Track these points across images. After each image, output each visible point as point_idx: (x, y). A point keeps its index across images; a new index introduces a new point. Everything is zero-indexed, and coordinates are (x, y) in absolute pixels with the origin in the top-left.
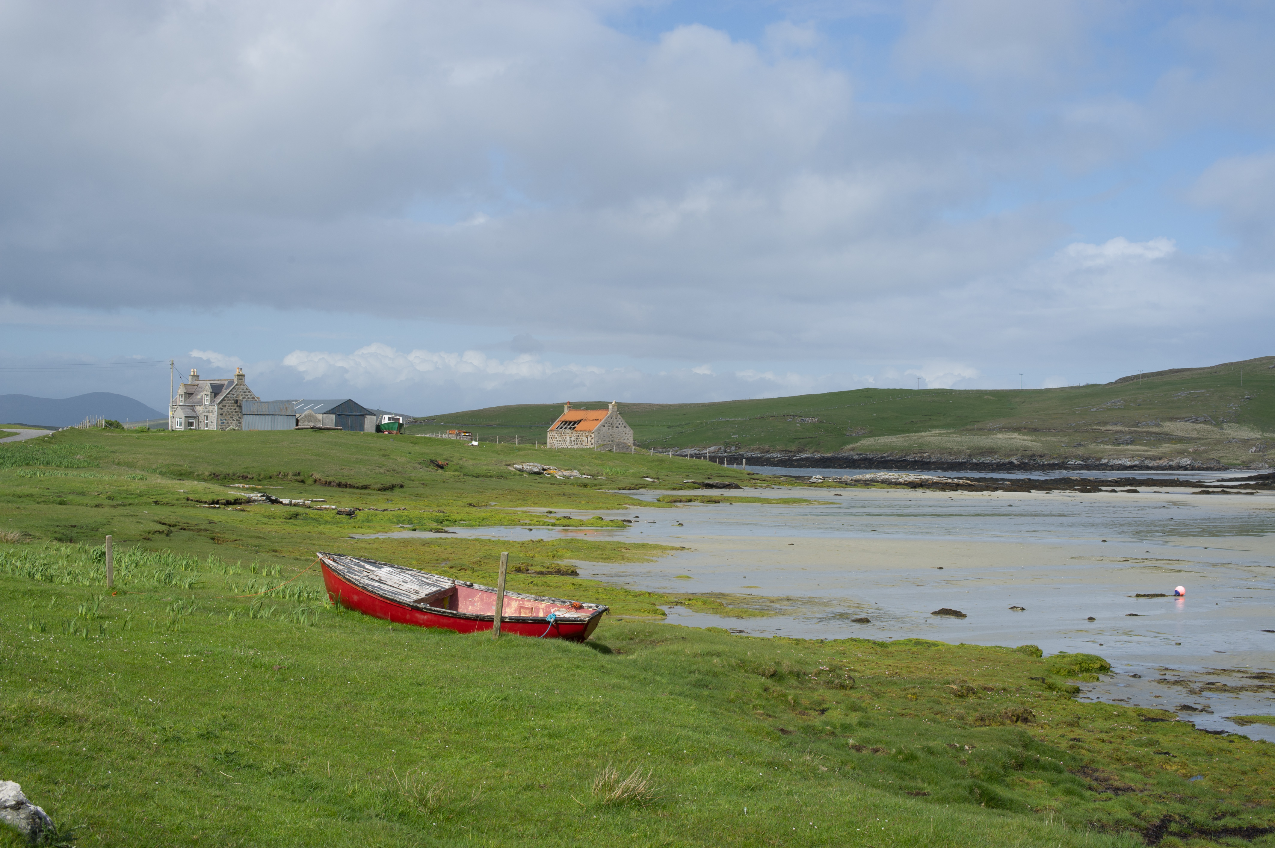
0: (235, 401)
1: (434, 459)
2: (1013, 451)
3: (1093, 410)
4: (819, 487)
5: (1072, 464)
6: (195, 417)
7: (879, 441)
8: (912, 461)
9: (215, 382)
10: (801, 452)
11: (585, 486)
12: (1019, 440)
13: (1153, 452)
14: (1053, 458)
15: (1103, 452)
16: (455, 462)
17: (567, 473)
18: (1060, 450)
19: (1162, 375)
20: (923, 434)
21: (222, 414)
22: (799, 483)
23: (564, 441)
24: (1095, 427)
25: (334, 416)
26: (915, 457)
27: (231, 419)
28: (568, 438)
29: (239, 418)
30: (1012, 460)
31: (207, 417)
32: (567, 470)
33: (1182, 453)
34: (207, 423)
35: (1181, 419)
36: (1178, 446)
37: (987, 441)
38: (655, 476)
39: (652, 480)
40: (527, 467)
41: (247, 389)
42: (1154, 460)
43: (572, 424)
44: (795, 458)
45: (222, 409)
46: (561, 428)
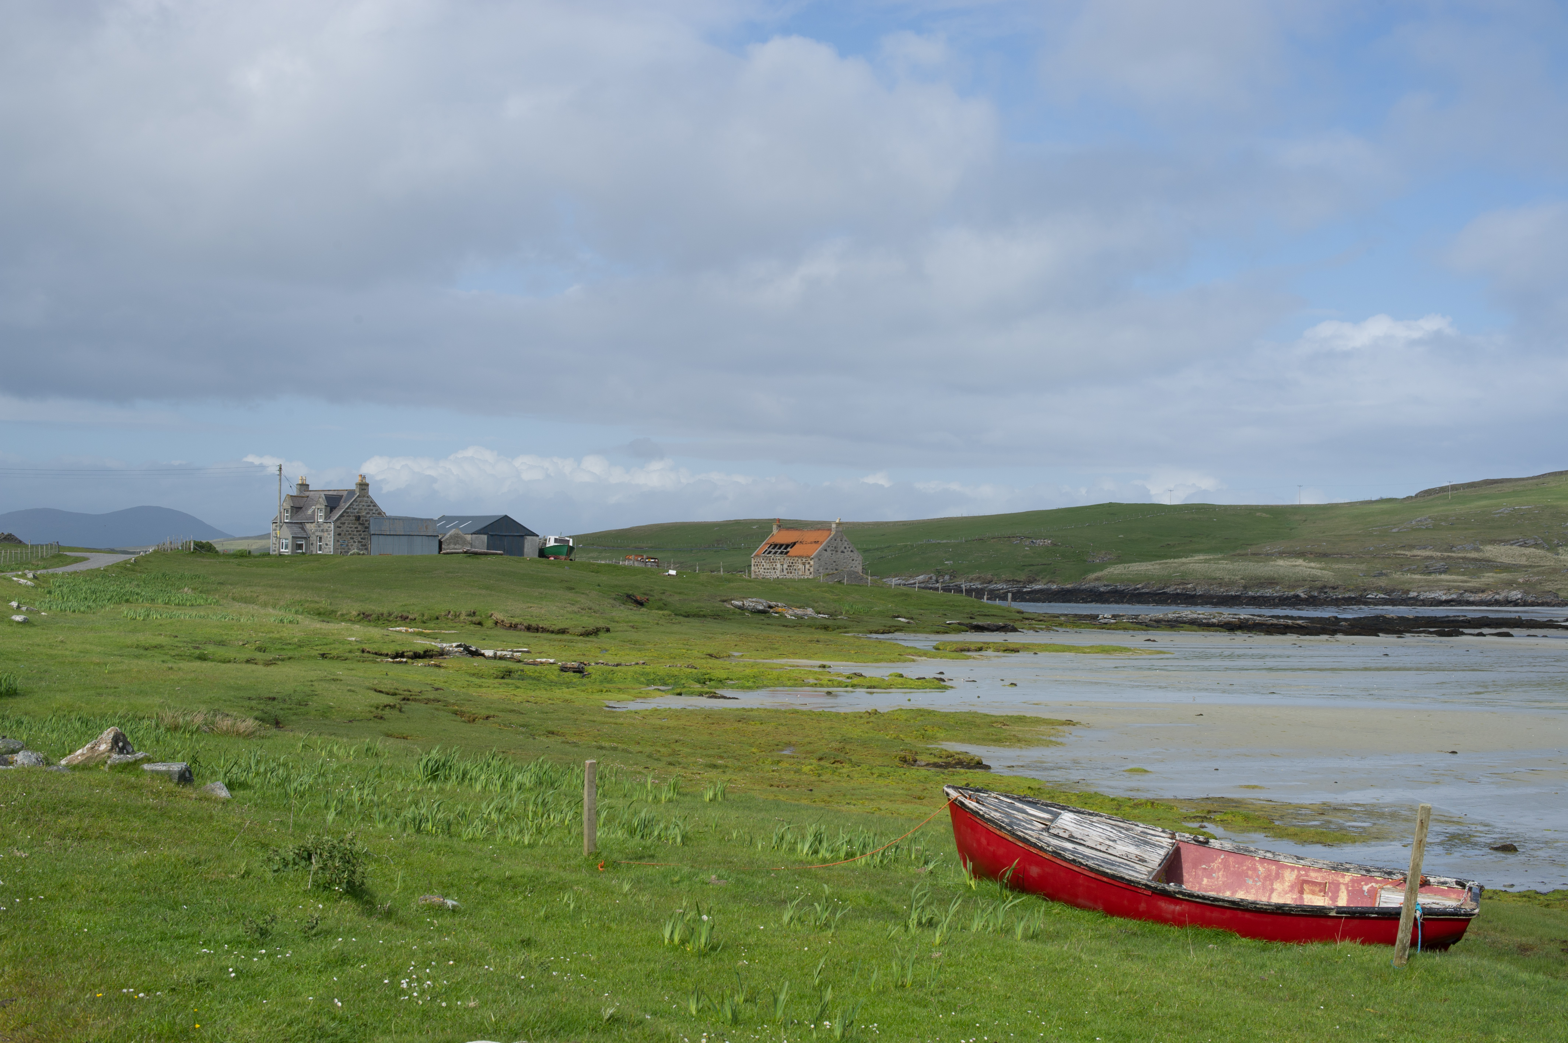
0: (356, 517)
1: (630, 592)
2: (1299, 582)
3: (1394, 530)
4: (1114, 629)
5: (1372, 598)
6: (305, 538)
7: (1130, 569)
8: (1173, 594)
9: (331, 493)
10: (1032, 583)
11: (825, 628)
12: (1304, 567)
13: (1474, 583)
14: (1349, 591)
15: (1410, 583)
16: (657, 597)
17: (799, 612)
18: (1356, 580)
19: (1475, 487)
20: (1184, 560)
21: (339, 534)
22: (1087, 624)
23: (774, 569)
24: (1398, 552)
25: (485, 537)
26: (1176, 589)
27: (352, 541)
28: (779, 565)
29: (362, 539)
30: (1298, 593)
31: (320, 538)
32: (799, 608)
33: (1510, 584)
34: (320, 545)
35: (1506, 542)
36: (1504, 576)
37: (1266, 568)
38: (908, 616)
39: (907, 621)
40: (748, 603)
41: (371, 502)
42: (1476, 593)
43: (783, 547)
44: (1025, 590)
45: (340, 527)
46: (770, 553)
